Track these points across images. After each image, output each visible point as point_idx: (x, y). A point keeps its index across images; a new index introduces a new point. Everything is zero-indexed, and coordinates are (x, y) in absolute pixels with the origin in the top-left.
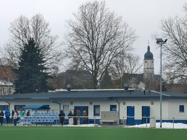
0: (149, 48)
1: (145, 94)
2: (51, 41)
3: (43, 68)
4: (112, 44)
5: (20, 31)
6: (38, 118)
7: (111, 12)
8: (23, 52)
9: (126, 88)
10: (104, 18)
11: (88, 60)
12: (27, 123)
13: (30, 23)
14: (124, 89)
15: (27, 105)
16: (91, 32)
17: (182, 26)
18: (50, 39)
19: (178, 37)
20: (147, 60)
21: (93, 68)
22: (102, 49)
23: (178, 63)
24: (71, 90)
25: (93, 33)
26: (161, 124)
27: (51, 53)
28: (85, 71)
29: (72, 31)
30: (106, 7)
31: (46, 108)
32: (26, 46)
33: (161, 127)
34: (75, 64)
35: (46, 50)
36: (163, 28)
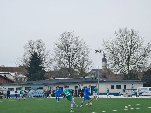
0: (104, 55)
1: (93, 80)
2: (47, 53)
3: (42, 67)
4: (78, 54)
5: (30, 48)
6: (39, 94)
7: (77, 37)
8: (31, 59)
9: (84, 77)
10: (73, 40)
11: (65, 63)
12: (30, 97)
13: (35, 44)
14: (82, 78)
15: (32, 87)
16: (67, 48)
17: (114, 43)
18: (46, 52)
19: (112, 50)
20: (103, 62)
21: (68, 67)
22: (73, 56)
23: (113, 63)
24: (55, 79)
25: (68, 48)
26: (99, 96)
27: (47, 59)
28: (64, 68)
29: (57, 48)
30: (74, 34)
31: (41, 88)
32: (33, 56)
33: (99, 97)
34: (59, 65)
35: (44, 58)
36: (104, 45)
